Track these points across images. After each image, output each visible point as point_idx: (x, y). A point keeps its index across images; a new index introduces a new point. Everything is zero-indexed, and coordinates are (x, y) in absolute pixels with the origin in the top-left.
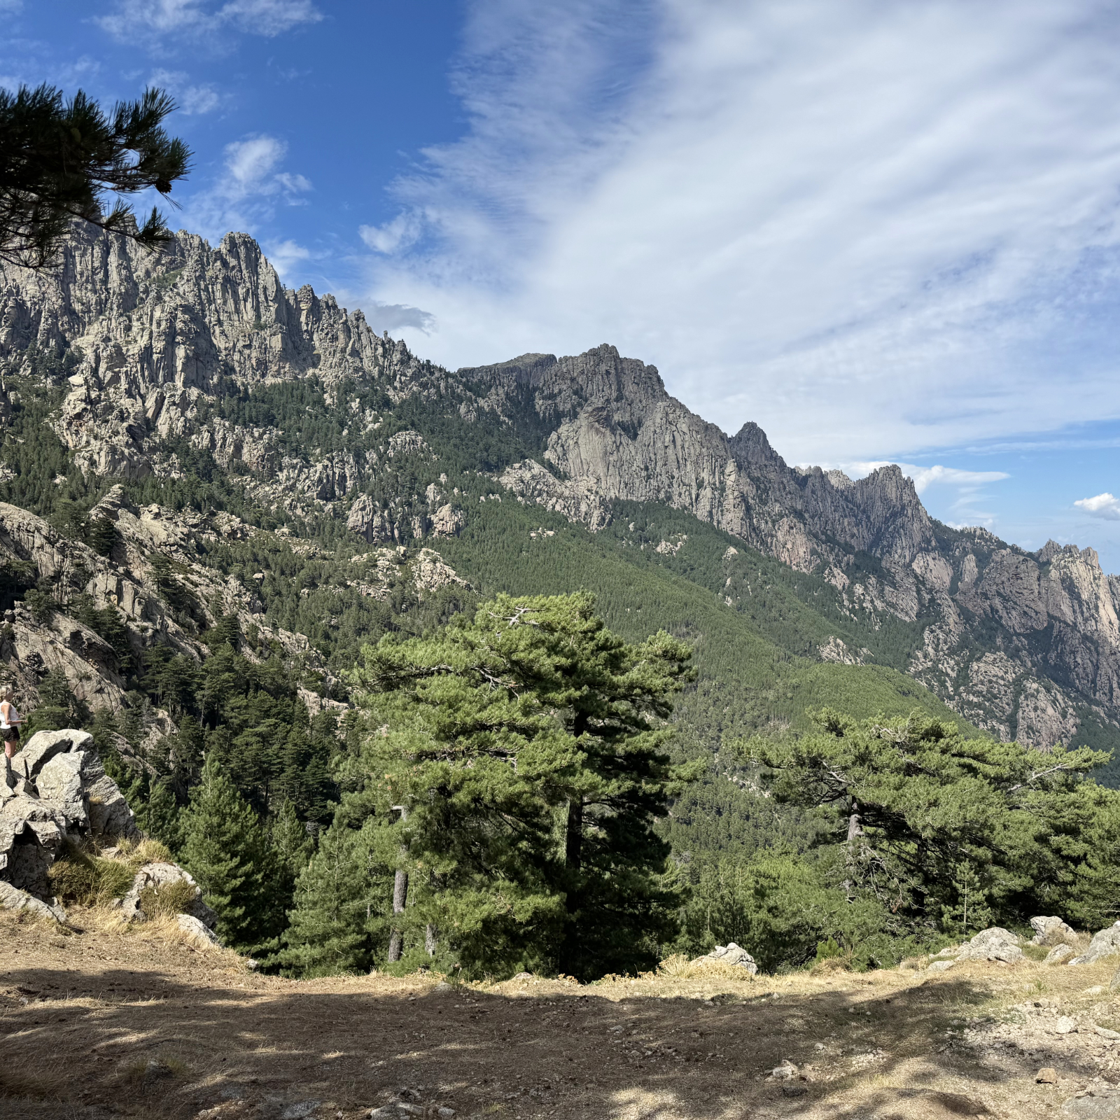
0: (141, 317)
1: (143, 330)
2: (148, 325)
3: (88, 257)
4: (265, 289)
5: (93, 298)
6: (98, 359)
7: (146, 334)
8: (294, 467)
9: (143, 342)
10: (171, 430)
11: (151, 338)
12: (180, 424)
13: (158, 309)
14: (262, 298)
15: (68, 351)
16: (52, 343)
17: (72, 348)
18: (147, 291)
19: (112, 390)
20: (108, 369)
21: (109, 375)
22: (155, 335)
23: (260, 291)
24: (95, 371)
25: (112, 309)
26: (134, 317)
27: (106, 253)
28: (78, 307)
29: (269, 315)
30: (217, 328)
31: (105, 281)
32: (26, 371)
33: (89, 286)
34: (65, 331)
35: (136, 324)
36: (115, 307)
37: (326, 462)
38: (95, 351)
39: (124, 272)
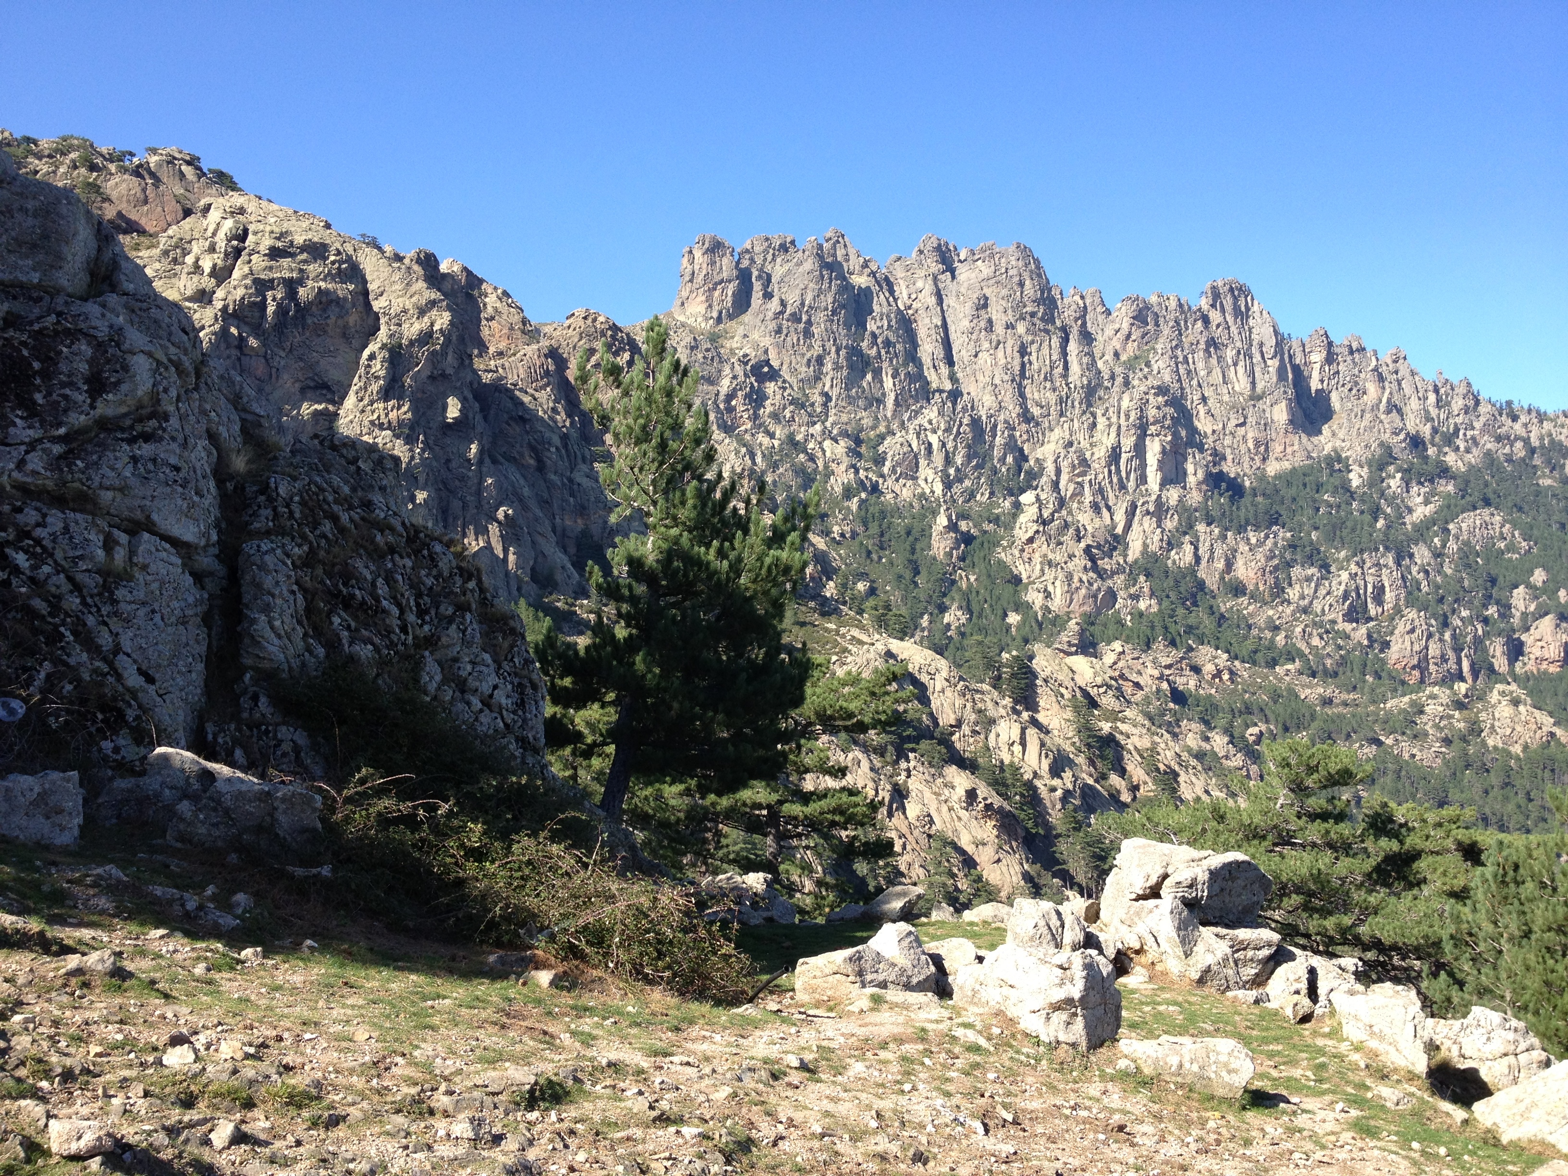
0: (1107, 409)
1: (1110, 426)
2: (1114, 419)
3: (1045, 351)
4: (1261, 345)
5: (1052, 398)
6: (1058, 472)
7: (1114, 429)
8: (1308, 579)
9: (1109, 441)
10: (1145, 545)
11: (1118, 435)
12: (1156, 538)
13: (1126, 398)
14: (1257, 358)
15: (1026, 466)
16: (1010, 459)
17: (1032, 463)
18: (1113, 377)
19: (1075, 505)
20: (1070, 480)
21: (1072, 487)
22: (1123, 429)
23: (1255, 350)
24: (1056, 485)
25: (1073, 407)
26: (1099, 413)
27: (1065, 341)
28: (1036, 411)
29: (1267, 379)
30: (1200, 407)
31: (1065, 375)
32: (982, 497)
33: (1048, 385)
34: (1023, 442)
35: (1101, 421)
36: (1076, 404)
37: (1354, 568)
38: (1056, 461)
39: (1085, 360)
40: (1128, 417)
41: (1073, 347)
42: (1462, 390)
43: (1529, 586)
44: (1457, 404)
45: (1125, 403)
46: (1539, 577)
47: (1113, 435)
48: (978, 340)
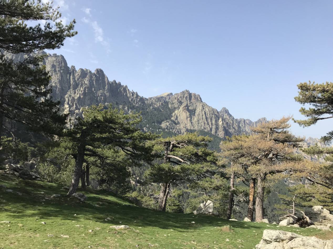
0: (78, 90)
2: (79, 92)
3: (66, 77)
5: (67, 86)
6: (69, 101)
18: (79, 84)
19: (72, 108)
22: (81, 94)
25: (71, 89)
26: (76, 90)
27: (70, 75)
28: (64, 88)
29: (106, 88)
31: (70, 82)
33: (66, 83)
35: (77, 92)
38: (68, 99)
39: (74, 80)
40: (82, 91)
41: (71, 77)
42: (135, 94)
43: (146, 127)
44: (135, 96)
45: (81, 89)
46: (148, 126)
47: (79, 95)
48: (52, 73)
